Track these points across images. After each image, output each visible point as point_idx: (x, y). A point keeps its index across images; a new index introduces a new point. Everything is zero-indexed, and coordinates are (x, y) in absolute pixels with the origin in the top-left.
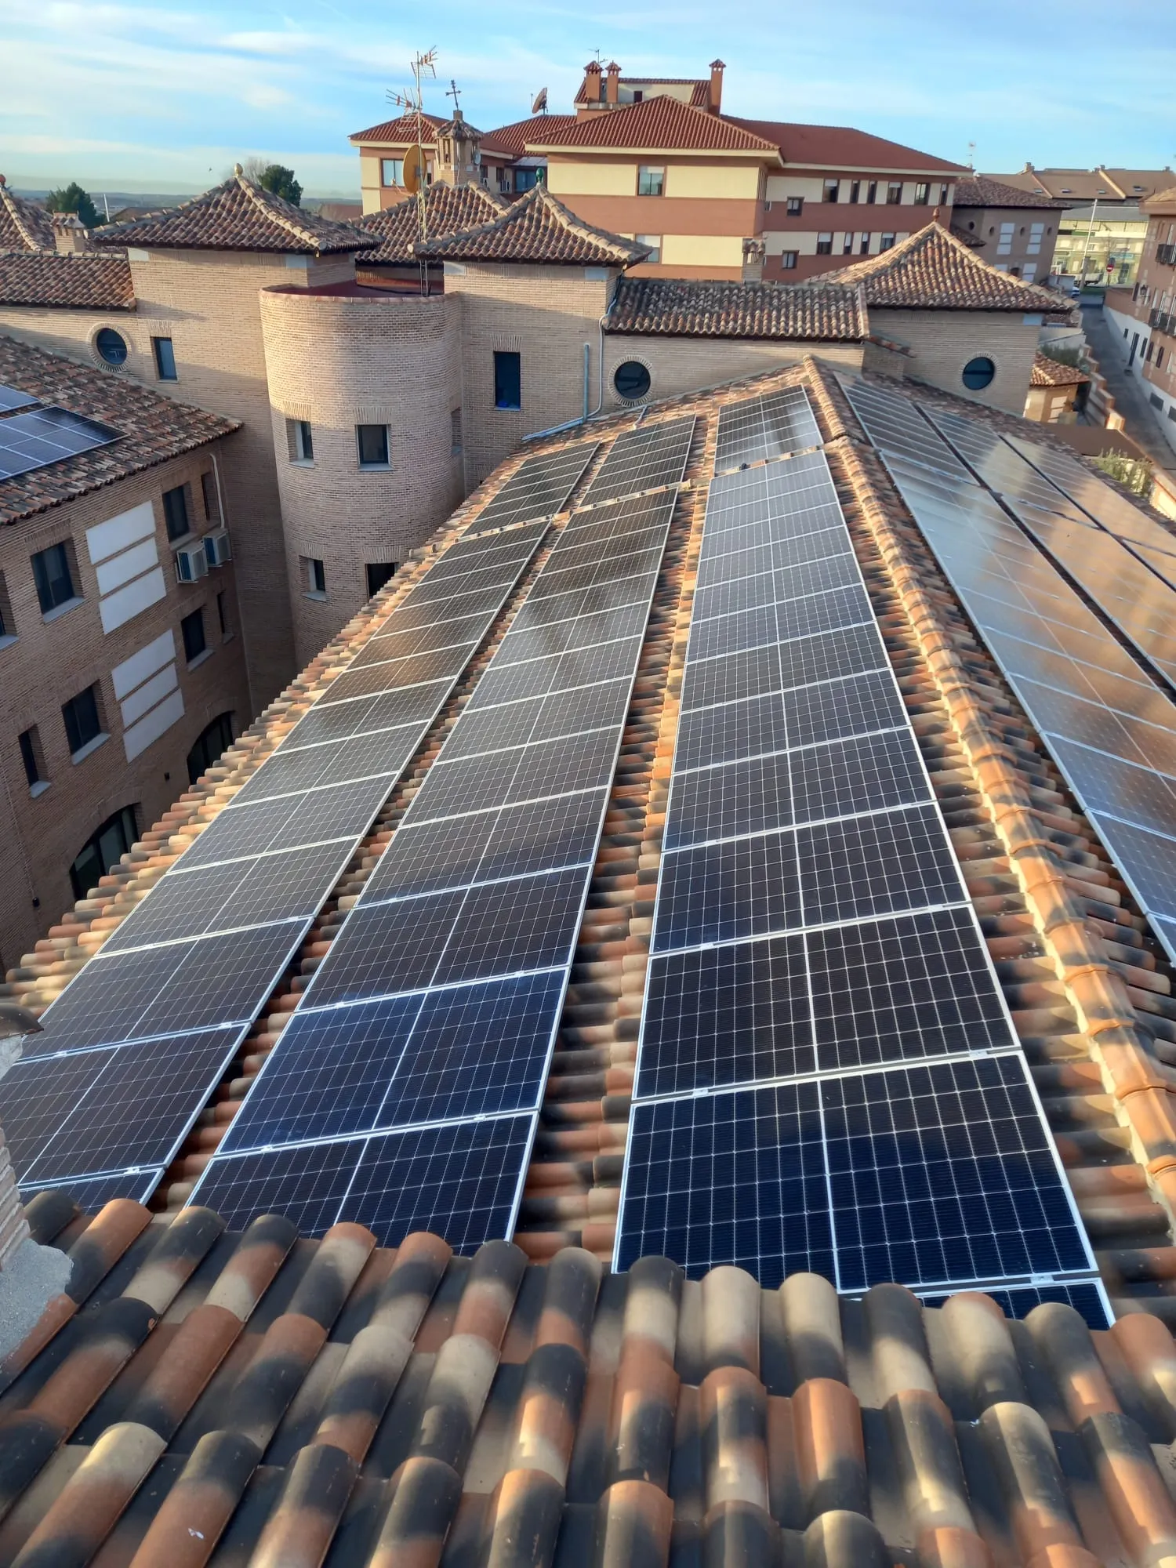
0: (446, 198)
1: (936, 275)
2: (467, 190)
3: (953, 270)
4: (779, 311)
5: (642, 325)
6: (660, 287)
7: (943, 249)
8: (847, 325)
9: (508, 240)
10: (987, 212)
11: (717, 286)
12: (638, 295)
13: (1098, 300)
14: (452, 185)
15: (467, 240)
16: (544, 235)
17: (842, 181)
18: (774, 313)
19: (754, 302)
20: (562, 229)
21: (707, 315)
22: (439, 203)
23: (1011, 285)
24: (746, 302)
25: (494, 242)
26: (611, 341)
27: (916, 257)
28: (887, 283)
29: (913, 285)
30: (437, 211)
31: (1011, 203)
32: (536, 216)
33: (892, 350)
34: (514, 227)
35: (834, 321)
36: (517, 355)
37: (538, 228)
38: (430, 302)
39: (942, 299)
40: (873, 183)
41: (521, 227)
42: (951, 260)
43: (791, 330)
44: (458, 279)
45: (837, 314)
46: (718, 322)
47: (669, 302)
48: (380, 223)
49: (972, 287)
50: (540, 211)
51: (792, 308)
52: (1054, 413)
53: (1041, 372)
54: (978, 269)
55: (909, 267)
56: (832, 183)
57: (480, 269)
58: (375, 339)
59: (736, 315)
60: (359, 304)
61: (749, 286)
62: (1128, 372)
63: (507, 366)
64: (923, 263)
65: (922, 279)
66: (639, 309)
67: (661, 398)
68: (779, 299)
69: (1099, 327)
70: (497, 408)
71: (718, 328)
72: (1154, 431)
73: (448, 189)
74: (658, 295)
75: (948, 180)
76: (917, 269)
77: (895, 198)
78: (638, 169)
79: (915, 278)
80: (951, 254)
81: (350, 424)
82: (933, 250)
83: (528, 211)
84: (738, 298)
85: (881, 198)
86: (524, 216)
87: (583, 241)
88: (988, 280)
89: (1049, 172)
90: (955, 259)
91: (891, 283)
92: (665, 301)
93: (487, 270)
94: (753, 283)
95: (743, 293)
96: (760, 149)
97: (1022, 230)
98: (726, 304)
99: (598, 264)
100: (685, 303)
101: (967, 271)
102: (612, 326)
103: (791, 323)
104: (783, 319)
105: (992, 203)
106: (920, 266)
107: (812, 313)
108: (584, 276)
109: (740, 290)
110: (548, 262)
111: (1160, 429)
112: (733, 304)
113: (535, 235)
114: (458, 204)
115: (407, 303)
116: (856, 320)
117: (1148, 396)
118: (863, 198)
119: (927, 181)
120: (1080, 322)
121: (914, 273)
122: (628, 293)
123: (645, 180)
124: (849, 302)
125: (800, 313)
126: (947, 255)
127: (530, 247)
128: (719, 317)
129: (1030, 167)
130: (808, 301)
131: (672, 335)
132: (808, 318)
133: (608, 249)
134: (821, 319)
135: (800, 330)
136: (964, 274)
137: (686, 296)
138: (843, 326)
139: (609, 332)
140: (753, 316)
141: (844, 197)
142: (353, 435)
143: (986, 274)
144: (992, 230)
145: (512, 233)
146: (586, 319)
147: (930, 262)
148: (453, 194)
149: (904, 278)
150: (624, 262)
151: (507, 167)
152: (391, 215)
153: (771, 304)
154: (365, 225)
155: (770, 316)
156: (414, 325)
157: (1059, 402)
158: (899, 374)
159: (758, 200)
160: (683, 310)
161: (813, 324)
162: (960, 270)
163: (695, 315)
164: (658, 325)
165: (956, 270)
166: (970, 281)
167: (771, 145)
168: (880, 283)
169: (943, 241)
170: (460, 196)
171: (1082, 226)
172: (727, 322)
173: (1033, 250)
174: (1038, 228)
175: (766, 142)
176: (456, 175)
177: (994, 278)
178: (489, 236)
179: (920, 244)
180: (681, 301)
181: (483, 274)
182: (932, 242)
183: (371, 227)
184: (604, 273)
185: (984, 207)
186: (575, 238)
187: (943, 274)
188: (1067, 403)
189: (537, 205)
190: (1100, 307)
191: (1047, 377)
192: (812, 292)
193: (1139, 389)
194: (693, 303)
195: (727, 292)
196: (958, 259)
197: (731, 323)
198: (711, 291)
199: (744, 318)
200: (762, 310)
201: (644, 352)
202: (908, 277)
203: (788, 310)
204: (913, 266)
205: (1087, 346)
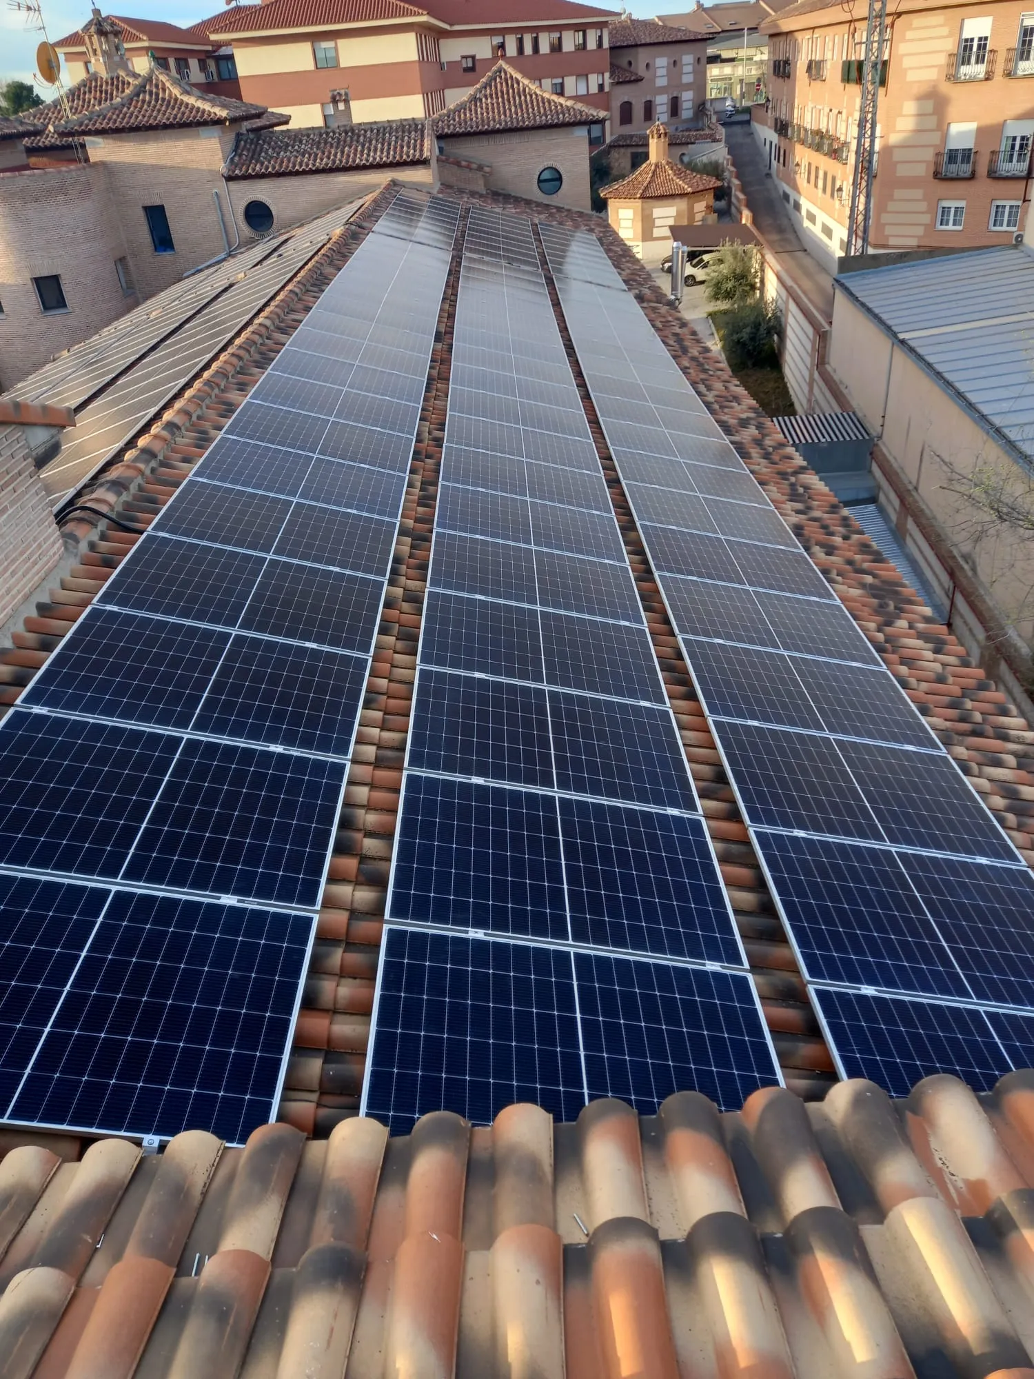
0: (101, 86)
1: (504, 103)
2: (118, 78)
3: (517, 98)
4: (363, 146)
5: (254, 170)
6: (271, 138)
7: (509, 82)
8: (415, 151)
9: (132, 114)
10: (640, 50)
11: (317, 132)
12: (253, 146)
13: (745, 117)
14: (104, 74)
15: (99, 116)
16: (162, 105)
17: (506, 37)
18: (359, 148)
19: (345, 142)
20: (176, 99)
21: (307, 156)
22: (96, 91)
23: (561, 105)
24: (338, 143)
25: (121, 116)
26: (233, 186)
27: (488, 91)
28: (465, 115)
29: (485, 114)
30: (95, 98)
31: (661, 40)
32: (154, 90)
33: (471, 169)
34: (137, 101)
35: (405, 149)
36: (162, 207)
37: (157, 100)
38: (71, 171)
39: (506, 123)
40: (535, 35)
41: (144, 101)
42: (516, 91)
43: (371, 159)
44: (100, 150)
45: (409, 143)
46: (315, 160)
47: (277, 149)
48: (48, 114)
49: (530, 110)
50: (157, 86)
51: (374, 142)
52: (698, 217)
53: (681, 183)
54: (537, 95)
55: (484, 100)
56: (497, 40)
57: (115, 139)
58: (29, 206)
59: (330, 153)
60: (8, 178)
61: (342, 129)
62: (769, 175)
63: (156, 216)
64: (494, 96)
65: (493, 109)
66: (252, 158)
67: (285, 228)
68: (365, 136)
69: (748, 140)
70: (157, 254)
71: (314, 165)
72: (785, 222)
73: (102, 78)
74: (269, 144)
75: (601, 25)
76: (489, 100)
77: (557, 47)
78: (313, 46)
79: (487, 109)
80: (515, 86)
81: (25, 279)
82: (501, 84)
83: (147, 87)
84: (333, 139)
85: (544, 48)
86: (145, 92)
87: (193, 106)
88: (544, 103)
89: (716, 7)
90: (519, 89)
91: (468, 115)
92: (273, 149)
93: (121, 140)
94: (345, 126)
95: (337, 135)
96: (411, 15)
97: (675, 62)
98: (322, 145)
99: (204, 123)
100: (290, 148)
101: (528, 97)
102: (230, 173)
103: (372, 154)
104: (366, 151)
105: (643, 42)
106: (492, 98)
107: (389, 144)
108: (198, 135)
109: (334, 133)
110: (166, 127)
111: (790, 219)
112: (328, 145)
113: (155, 107)
114: (112, 90)
115: (50, 173)
116: (422, 146)
117: (781, 193)
118: (528, 50)
119: (582, 28)
120: (724, 137)
121: (487, 104)
122: (245, 145)
123: (320, 55)
124: (419, 132)
125: (379, 146)
126: (513, 86)
127: (150, 117)
128: (316, 155)
129: (700, 6)
130: (387, 135)
131: (279, 175)
132: (386, 148)
133: (212, 110)
134: (395, 148)
135: (378, 159)
136: (526, 101)
137: (292, 142)
138: (412, 151)
139: (229, 179)
140: (343, 152)
141: (511, 50)
142: (31, 286)
143: (543, 99)
144: (648, 65)
145: (136, 107)
146: (210, 171)
147: (499, 94)
148: (107, 83)
149: (479, 110)
150: (226, 119)
151: (208, 57)
152: (56, 106)
153: (358, 142)
154: (35, 117)
155: (356, 150)
156: (61, 190)
157: (700, 206)
158: (480, 187)
159: (421, 61)
160: (288, 154)
161: (388, 153)
162: (523, 98)
163: (297, 157)
164: (267, 168)
165: (520, 97)
166: (530, 106)
167: (420, 11)
168: (460, 117)
169: (508, 76)
170: (112, 84)
171: (743, 53)
172: (322, 160)
173: (688, 79)
174: (688, 59)
175: (416, 9)
176: (105, 66)
177: (549, 101)
178: (117, 112)
179: (491, 81)
180: (287, 145)
181: (119, 144)
182: (501, 77)
183: (40, 119)
184: (215, 131)
185: (636, 46)
186: (187, 104)
187: (509, 102)
188: (708, 207)
189: (154, 82)
190: (748, 122)
191: (686, 187)
192: (391, 128)
193: (776, 188)
194: (296, 147)
195: (324, 136)
196: (521, 89)
197: (325, 160)
198: (312, 136)
199: (335, 155)
200: (350, 147)
201: (263, 192)
202: (482, 108)
203: (370, 144)
204: (487, 99)
205: (729, 157)
